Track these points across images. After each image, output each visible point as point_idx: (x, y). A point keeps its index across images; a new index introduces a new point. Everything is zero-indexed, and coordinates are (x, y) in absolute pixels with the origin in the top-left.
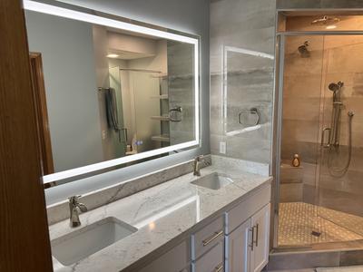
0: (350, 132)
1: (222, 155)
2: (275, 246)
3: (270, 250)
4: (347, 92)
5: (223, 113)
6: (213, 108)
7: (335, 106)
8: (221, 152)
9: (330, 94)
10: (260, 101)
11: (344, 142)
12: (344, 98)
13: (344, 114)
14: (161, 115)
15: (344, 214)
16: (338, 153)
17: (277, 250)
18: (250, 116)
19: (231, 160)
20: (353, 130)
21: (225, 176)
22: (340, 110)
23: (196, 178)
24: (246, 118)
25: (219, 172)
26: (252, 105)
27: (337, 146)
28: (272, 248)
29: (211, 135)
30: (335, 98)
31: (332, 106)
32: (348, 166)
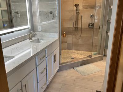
0: (82, 23)
1: (40, 32)
2: (61, 63)
3: (59, 64)
4: (80, 7)
5: (38, 14)
6: (34, 12)
7: (77, 13)
8: (39, 30)
9: (75, 8)
10: (53, 9)
11: (80, 26)
12: (80, 10)
13: (80, 16)
14: (2, 18)
15: (80, 51)
16: (78, 30)
17: (62, 64)
18: (50, 15)
19: (43, 33)
20: (82, 22)
21: (42, 39)
22: (78, 15)
23: (31, 41)
24: (48, 16)
25: (39, 38)
26: (50, 10)
27: (77, 28)
28: (60, 64)
29: (34, 24)
30: (77, 10)
31: (76, 13)
32: (81, 35)
